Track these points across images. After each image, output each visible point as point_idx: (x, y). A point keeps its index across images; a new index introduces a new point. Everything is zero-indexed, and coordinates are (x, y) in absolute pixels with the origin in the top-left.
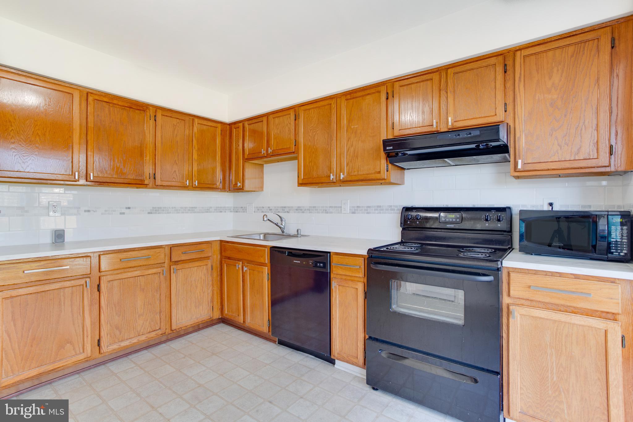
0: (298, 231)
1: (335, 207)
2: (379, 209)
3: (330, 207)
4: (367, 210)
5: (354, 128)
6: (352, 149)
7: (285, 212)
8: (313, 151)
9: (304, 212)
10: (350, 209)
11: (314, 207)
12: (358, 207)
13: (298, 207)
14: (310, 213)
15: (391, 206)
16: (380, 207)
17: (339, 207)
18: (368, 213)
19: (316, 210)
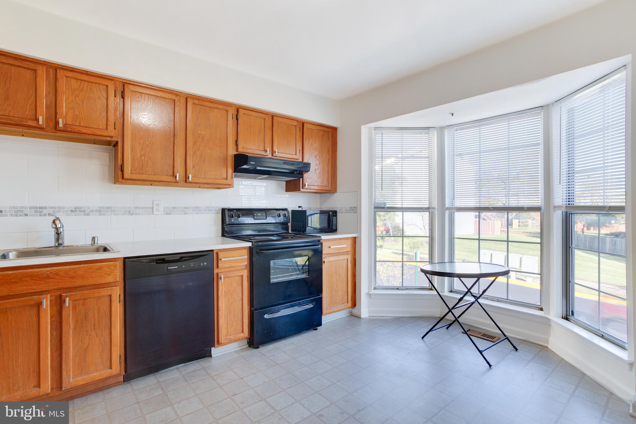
0: (94, 238)
1: (143, 208)
2: (197, 210)
3: (136, 208)
4: (185, 210)
5: (201, 133)
6: (199, 153)
7: (45, 215)
8: (147, 143)
9: (88, 215)
10: (164, 210)
11: (108, 208)
12: (173, 208)
13: (76, 208)
14: (100, 215)
15: (208, 207)
16: (198, 207)
17: (149, 208)
18: (185, 214)
19: (111, 211)
